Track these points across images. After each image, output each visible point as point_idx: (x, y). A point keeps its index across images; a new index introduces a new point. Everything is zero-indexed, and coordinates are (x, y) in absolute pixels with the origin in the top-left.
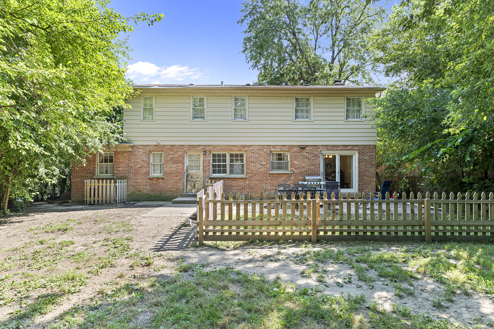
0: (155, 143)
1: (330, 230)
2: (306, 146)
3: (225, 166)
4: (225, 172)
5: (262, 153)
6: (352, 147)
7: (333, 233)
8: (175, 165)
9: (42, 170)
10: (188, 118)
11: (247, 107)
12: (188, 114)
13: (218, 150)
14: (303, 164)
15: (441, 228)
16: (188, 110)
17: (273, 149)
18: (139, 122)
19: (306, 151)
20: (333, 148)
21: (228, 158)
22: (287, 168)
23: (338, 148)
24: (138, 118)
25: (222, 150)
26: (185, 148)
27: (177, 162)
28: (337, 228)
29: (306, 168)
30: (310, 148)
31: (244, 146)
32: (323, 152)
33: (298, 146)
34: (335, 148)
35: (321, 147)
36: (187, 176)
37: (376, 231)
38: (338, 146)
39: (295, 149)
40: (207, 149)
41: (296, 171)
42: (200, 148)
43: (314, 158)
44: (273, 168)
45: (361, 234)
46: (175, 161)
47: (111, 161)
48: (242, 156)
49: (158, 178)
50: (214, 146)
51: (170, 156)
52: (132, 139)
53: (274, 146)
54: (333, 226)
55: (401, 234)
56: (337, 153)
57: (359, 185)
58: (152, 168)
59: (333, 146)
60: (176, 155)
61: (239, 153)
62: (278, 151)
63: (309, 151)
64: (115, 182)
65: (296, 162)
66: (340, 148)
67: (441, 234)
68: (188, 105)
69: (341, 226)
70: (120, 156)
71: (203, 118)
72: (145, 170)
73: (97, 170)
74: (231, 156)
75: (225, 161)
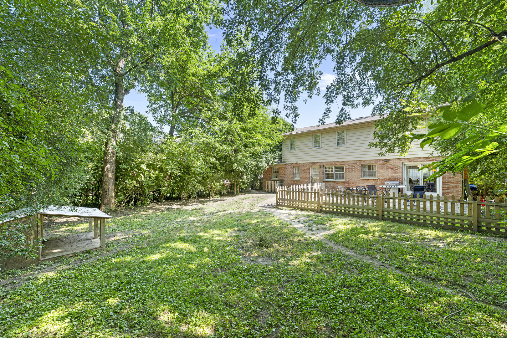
0: (295, 162)
1: (328, 208)
2: (390, 160)
3: (333, 174)
4: (332, 178)
5: (355, 165)
6: (434, 158)
7: (329, 209)
8: (305, 174)
9: (245, 177)
10: (311, 147)
11: (345, 137)
12: (311, 145)
13: (328, 165)
14: (388, 173)
15: (391, 213)
16: (311, 143)
17: (363, 163)
18: (289, 152)
19: (389, 163)
20: (415, 160)
21: (334, 170)
22: (375, 176)
23: (419, 160)
24: (288, 150)
25: (330, 165)
26: (310, 165)
27: (306, 172)
28: (331, 207)
29: (390, 175)
30: (393, 161)
31: (343, 162)
32: (405, 163)
33: (383, 160)
34: (417, 160)
35: (403, 160)
36: (312, 180)
37: (351, 211)
38: (420, 158)
39: (380, 162)
40: (322, 164)
41: (381, 178)
42: (318, 164)
43: (396, 168)
44: (364, 176)
45: (343, 211)
46: (305, 172)
47: (278, 172)
48: (343, 168)
49: (297, 181)
50: (325, 162)
51: (303, 169)
52: (286, 161)
53: (364, 161)
54: (329, 206)
55: (365, 214)
56: (419, 164)
57: (443, 190)
58: (295, 175)
59: (414, 158)
60: (306, 168)
61: (341, 166)
62: (367, 164)
63: (393, 163)
64: (277, 182)
65: (381, 171)
66: (421, 160)
67: (391, 217)
68: (311, 140)
69: (333, 206)
70: (281, 169)
71: (320, 146)
72: (291, 176)
73: (273, 176)
74: (336, 168)
75: (332, 171)
